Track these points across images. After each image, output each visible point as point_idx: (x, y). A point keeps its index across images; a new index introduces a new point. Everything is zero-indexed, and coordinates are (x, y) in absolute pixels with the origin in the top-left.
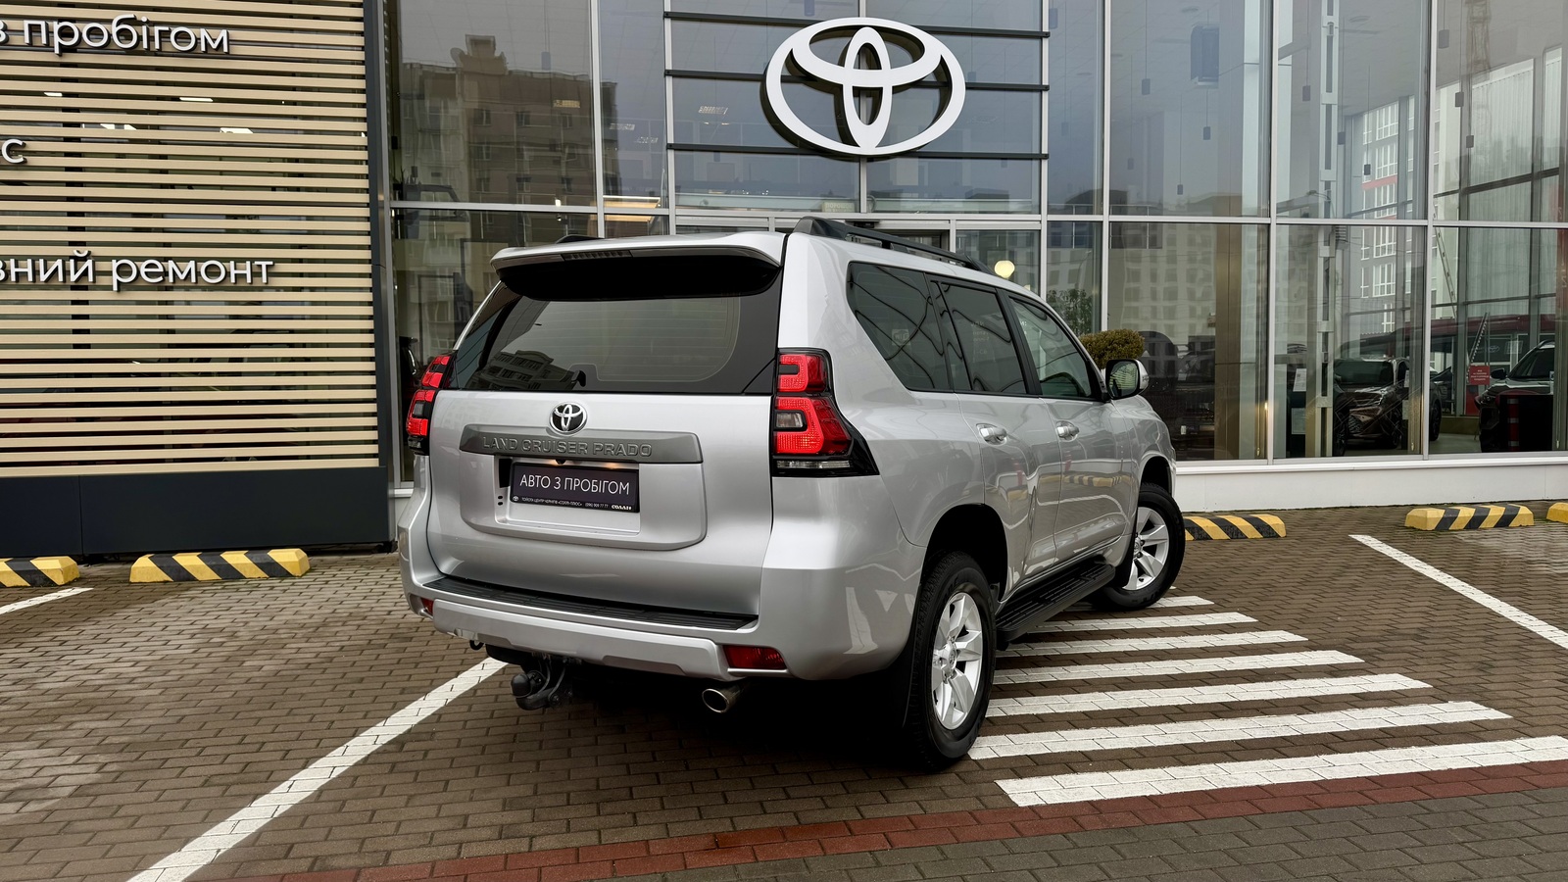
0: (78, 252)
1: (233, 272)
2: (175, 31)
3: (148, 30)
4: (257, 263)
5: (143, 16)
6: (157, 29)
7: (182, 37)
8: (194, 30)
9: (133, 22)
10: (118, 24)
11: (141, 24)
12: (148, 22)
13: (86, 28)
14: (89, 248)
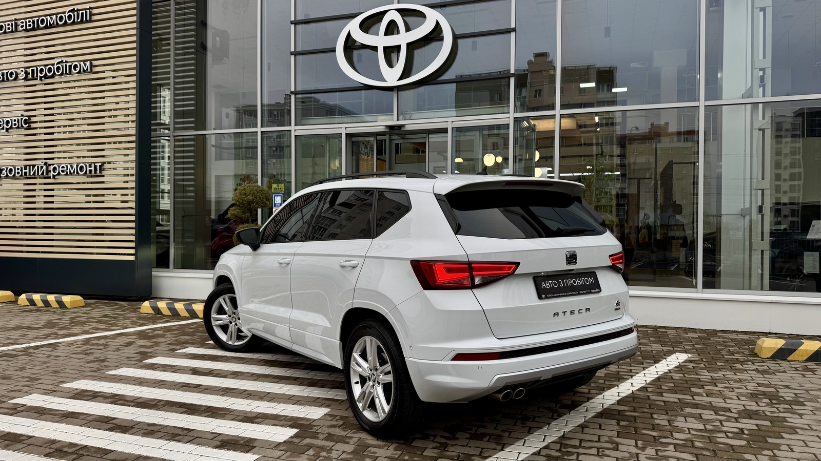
0: (42, 162)
1: (88, 169)
2: (74, 64)
4: (96, 164)
5: (64, 60)
6: (68, 64)
8: (80, 62)
10: (57, 64)
11: (64, 63)
13: (47, 67)
14: (46, 161)
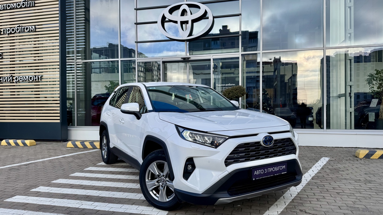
0: (10, 75)
1: (35, 78)
2: (26, 27)
3: (22, 28)
4: (39, 76)
5: (21, 25)
6: (23, 27)
7: (27, 28)
8: (29, 27)
9: (20, 26)
10: (17, 27)
11: (21, 27)
12: (22, 26)
14: (12, 75)
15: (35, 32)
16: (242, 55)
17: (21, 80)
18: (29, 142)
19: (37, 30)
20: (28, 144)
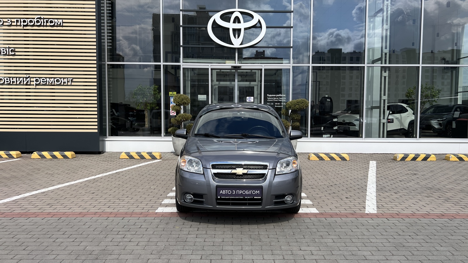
0: (27, 76)
1: (63, 81)
2: (50, 20)
4: (68, 79)
5: (42, 17)
6: (45, 20)
7: (51, 22)
8: (54, 20)
10: (36, 19)
13: (29, 20)
14: (29, 75)
15: (63, 26)
16: (293, 67)
17: (42, 81)
18: (70, 154)
19: (64, 24)
20: (70, 157)
